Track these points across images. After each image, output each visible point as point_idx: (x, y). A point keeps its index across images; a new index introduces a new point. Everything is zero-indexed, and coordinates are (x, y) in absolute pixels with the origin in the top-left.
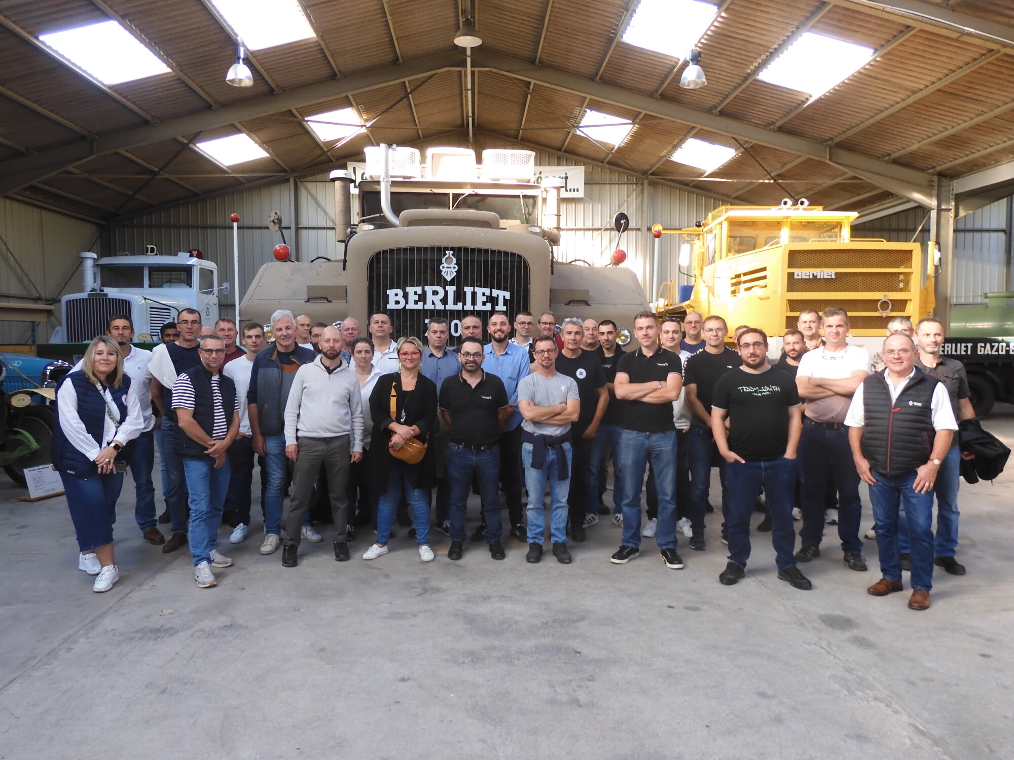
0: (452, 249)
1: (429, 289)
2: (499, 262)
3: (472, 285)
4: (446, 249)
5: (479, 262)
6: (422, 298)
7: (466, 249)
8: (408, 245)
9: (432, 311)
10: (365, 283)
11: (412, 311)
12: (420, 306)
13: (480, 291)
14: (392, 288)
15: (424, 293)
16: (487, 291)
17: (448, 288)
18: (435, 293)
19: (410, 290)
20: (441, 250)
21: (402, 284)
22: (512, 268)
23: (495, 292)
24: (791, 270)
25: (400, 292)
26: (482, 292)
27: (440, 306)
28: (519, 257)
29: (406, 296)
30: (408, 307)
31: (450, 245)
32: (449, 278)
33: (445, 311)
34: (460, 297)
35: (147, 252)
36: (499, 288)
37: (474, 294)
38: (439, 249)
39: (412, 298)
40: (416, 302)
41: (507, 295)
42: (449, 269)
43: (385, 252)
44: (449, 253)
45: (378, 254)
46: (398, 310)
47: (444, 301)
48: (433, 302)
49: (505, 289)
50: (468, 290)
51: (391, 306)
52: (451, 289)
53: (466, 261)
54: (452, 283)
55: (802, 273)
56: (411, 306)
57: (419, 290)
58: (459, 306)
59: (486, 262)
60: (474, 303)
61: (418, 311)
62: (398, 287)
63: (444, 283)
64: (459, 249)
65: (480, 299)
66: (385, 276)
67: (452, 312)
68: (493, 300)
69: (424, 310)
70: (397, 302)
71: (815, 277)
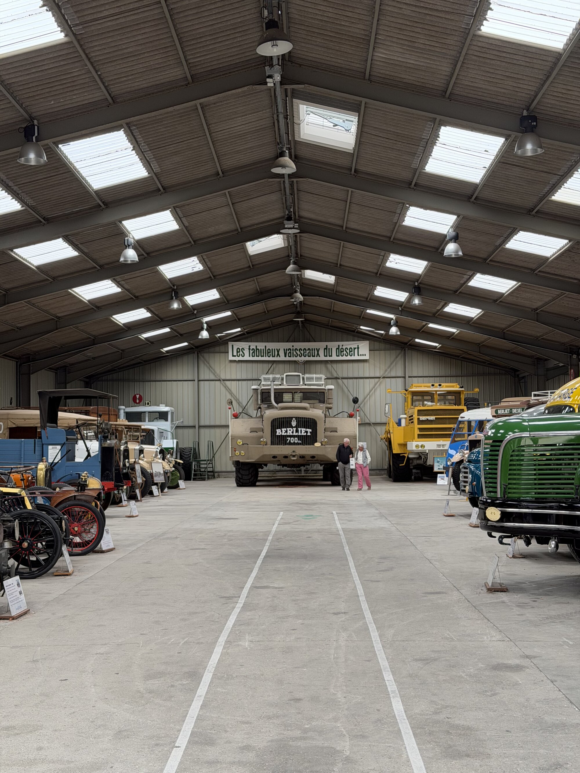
0: (295, 417)
1: (288, 429)
2: (308, 421)
3: (301, 428)
4: (293, 417)
5: (302, 421)
6: (286, 432)
7: (299, 418)
8: (282, 417)
9: (289, 435)
10: (270, 428)
11: (283, 435)
12: (286, 434)
13: (303, 429)
14: (278, 429)
15: (287, 430)
16: (305, 429)
17: (294, 429)
18: (290, 430)
19: (283, 429)
20: (292, 418)
21: (280, 427)
22: (312, 422)
23: (307, 430)
24: (419, 417)
25: (280, 430)
26: (303, 430)
27: (291, 434)
28: (314, 419)
29: (282, 431)
30: (282, 434)
31: (294, 416)
32: (294, 426)
33: (293, 435)
34: (297, 431)
35: (146, 404)
36: (308, 428)
37: (301, 431)
38: (291, 418)
39: (283, 432)
40: (285, 433)
41: (311, 430)
42: (294, 424)
43: (276, 419)
44: (294, 419)
45: (274, 419)
46: (279, 435)
47: (293, 432)
48: (290, 433)
49: (310, 429)
50: (299, 429)
51: (278, 434)
52: (295, 429)
53: (299, 421)
54: (295, 427)
55: (423, 418)
56: (283, 434)
57: (285, 429)
58: (297, 434)
59: (304, 421)
60: (301, 433)
61: (285, 435)
62: (280, 428)
63: (292, 427)
64: (297, 417)
65: (303, 432)
66: (276, 425)
67: (295, 435)
68: (306, 432)
69: (287, 435)
70: (279, 433)
71: (427, 419)
